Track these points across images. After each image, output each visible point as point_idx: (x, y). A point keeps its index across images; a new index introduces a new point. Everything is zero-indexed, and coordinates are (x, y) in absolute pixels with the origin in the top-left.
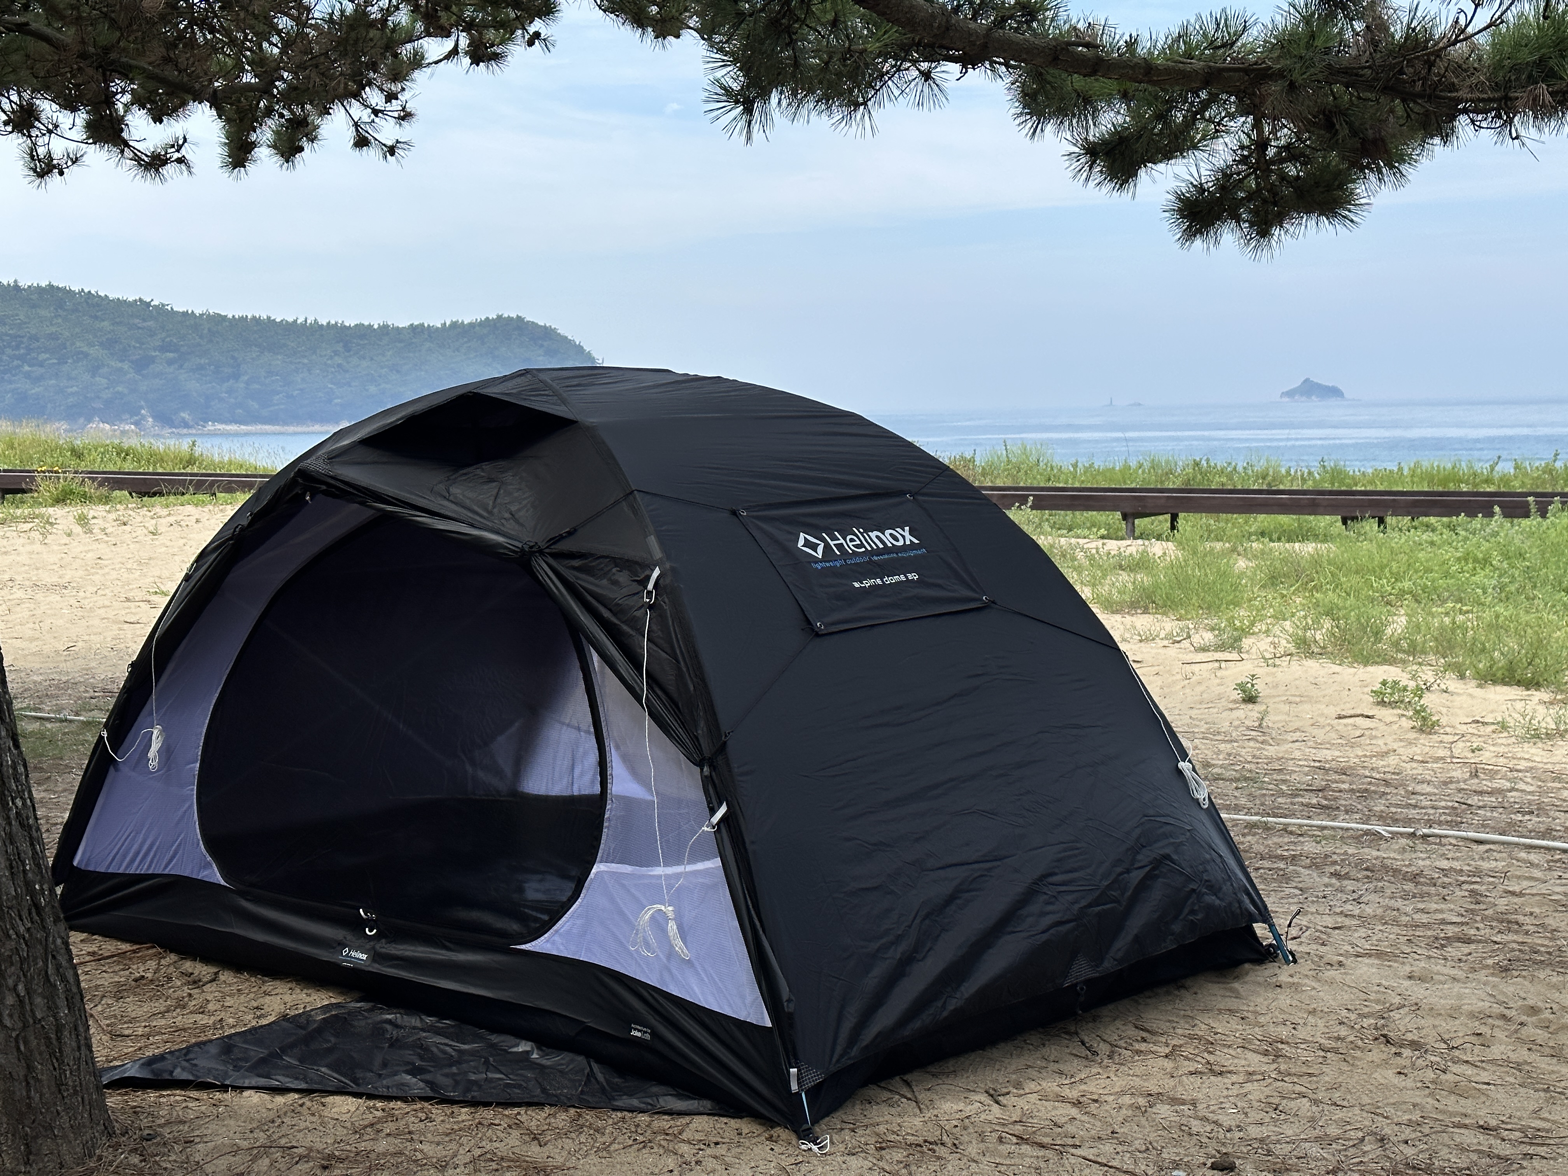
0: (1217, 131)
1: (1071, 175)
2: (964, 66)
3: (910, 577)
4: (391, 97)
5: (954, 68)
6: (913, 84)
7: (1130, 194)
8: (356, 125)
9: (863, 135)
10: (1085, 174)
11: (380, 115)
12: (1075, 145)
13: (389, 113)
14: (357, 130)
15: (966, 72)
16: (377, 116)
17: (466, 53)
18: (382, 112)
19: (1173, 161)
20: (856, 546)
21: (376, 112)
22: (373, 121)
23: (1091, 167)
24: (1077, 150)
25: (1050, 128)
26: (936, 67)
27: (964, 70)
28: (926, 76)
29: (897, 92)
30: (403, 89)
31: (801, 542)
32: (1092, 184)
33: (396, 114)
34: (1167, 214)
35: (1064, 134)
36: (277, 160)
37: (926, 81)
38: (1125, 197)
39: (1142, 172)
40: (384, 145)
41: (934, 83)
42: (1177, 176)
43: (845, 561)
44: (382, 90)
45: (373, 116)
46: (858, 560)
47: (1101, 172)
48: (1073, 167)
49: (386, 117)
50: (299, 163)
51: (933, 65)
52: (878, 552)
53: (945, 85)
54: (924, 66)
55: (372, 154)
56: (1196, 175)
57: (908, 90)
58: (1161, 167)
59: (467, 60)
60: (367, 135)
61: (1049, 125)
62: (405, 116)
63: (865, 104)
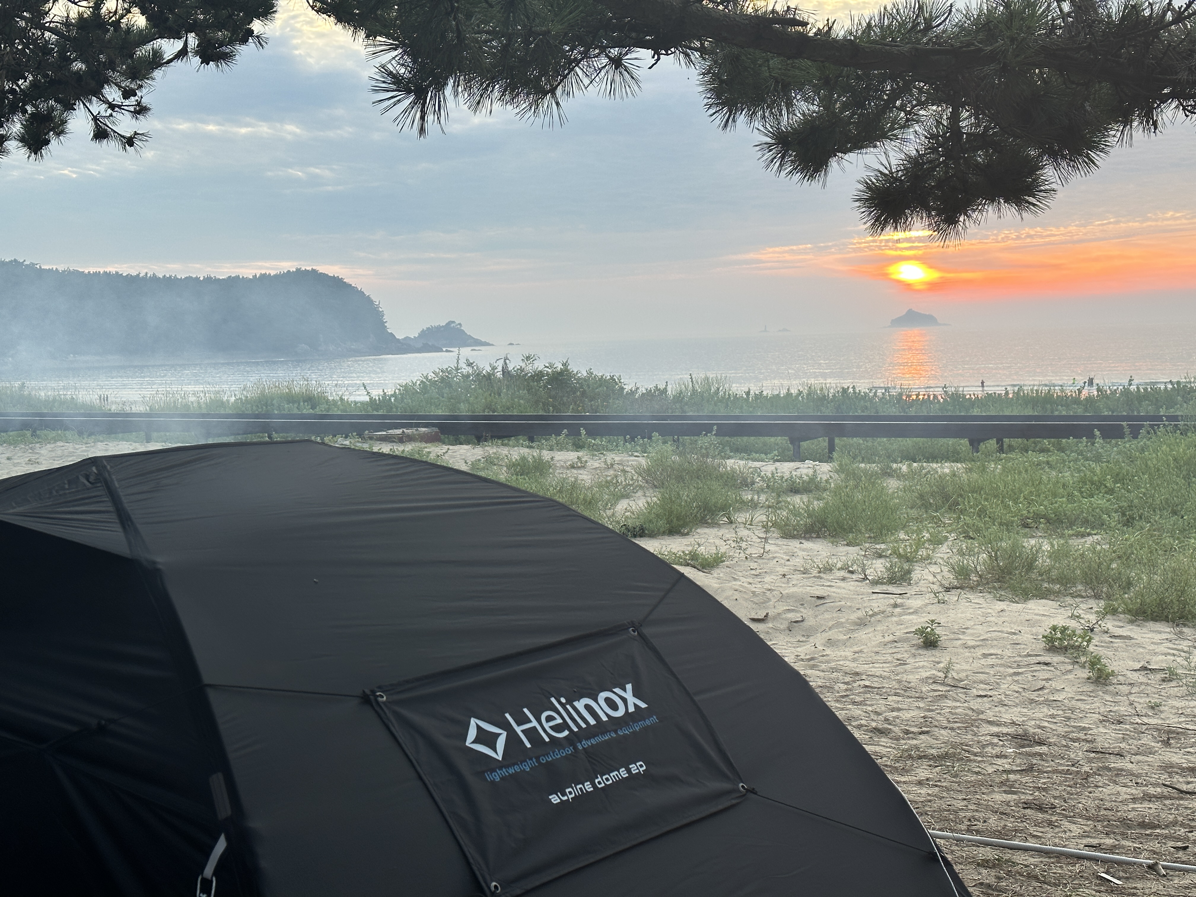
0: (908, 120)
1: (763, 164)
2: (657, 53)
3: (634, 769)
4: (127, 94)
5: (645, 55)
6: (603, 73)
7: (821, 183)
8: (95, 119)
9: (551, 124)
10: (778, 164)
11: (116, 109)
12: (767, 135)
13: (125, 108)
14: (96, 124)
15: (658, 59)
16: (113, 110)
17: (196, 53)
18: (119, 107)
19: (864, 151)
20: (557, 728)
21: (112, 106)
22: (111, 115)
23: (783, 158)
24: (769, 140)
25: (742, 118)
26: (626, 54)
27: (656, 57)
28: (617, 63)
29: (586, 81)
30: (140, 86)
31: (472, 733)
32: (783, 173)
33: (132, 109)
34: (857, 204)
35: (756, 123)
36: (24, 152)
37: (616, 68)
38: (816, 185)
39: (833, 163)
40: (123, 137)
41: (626, 70)
42: (867, 167)
43: (537, 758)
44: (120, 87)
45: (110, 111)
46: (558, 754)
47: (792, 161)
48: (765, 157)
49: (123, 111)
50: (46, 154)
51: (625, 50)
52: (589, 732)
53: (636, 73)
54: (615, 52)
55: (111, 146)
56: (885, 162)
57: (597, 79)
58: (851, 156)
59: (198, 60)
60: (106, 127)
61: (742, 116)
62: (141, 110)
63: (553, 91)
